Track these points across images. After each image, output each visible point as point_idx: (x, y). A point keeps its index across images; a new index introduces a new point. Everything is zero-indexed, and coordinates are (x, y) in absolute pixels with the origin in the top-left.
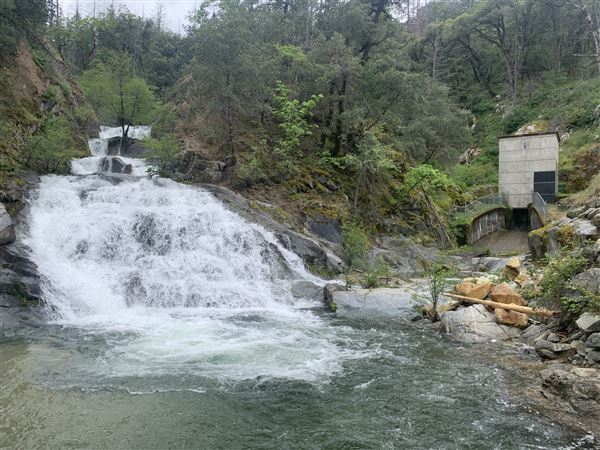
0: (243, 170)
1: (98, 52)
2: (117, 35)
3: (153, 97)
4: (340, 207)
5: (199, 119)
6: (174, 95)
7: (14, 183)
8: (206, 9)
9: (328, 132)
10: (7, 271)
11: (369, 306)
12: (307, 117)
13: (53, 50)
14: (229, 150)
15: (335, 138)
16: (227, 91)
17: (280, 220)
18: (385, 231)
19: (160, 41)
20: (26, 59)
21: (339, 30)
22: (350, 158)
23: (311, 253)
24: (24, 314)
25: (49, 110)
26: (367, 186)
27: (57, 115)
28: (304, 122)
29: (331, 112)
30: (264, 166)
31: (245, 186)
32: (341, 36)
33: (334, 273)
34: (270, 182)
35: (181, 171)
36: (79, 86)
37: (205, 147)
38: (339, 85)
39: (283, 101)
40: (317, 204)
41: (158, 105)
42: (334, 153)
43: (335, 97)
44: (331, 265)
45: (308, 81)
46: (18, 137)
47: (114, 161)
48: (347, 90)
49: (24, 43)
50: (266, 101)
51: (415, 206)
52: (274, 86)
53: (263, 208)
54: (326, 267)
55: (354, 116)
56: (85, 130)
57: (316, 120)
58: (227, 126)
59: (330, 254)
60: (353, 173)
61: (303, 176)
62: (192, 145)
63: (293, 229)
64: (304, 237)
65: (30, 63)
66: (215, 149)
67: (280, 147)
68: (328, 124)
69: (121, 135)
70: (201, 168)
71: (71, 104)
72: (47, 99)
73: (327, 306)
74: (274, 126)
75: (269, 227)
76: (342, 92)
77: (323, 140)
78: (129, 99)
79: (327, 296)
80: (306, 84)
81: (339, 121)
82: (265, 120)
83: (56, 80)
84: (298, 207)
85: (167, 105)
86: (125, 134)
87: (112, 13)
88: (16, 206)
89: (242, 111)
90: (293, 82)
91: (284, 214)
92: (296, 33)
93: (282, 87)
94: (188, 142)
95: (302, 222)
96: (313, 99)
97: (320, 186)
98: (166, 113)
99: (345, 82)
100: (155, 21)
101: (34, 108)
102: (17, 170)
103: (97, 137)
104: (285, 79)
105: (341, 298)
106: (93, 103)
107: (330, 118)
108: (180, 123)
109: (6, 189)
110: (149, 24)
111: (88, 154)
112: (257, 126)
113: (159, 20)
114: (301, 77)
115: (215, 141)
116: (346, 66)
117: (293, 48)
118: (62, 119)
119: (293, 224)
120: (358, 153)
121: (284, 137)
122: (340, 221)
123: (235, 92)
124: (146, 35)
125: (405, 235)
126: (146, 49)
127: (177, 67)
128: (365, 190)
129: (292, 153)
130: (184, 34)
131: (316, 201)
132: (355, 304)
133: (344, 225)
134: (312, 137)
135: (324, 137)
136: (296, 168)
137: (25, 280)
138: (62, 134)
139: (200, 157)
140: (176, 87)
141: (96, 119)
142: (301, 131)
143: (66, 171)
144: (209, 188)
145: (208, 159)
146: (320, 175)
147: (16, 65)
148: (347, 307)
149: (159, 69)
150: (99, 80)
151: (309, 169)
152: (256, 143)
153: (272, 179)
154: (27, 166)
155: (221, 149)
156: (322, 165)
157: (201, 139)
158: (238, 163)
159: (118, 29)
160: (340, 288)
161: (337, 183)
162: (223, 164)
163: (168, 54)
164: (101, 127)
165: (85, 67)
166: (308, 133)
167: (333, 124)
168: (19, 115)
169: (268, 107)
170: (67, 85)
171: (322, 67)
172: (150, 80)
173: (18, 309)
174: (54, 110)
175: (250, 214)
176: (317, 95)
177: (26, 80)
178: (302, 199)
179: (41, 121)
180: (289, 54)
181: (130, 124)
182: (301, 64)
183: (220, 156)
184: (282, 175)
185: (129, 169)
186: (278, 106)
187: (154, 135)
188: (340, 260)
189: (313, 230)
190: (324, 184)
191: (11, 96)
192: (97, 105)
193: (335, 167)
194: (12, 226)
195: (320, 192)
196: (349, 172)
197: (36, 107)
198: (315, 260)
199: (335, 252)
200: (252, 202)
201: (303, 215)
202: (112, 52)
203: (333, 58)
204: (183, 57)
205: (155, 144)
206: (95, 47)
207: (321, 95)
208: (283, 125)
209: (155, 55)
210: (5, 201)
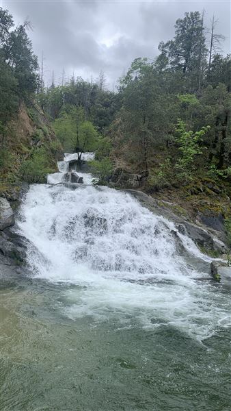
0: (153, 180)
1: (64, 107)
2: (76, 95)
3: (97, 134)
4: (223, 205)
5: (125, 148)
6: (110, 132)
7: (15, 189)
8: (131, 75)
9: (214, 152)
10: (10, 243)
12: (199, 143)
13: (39, 108)
14: (144, 167)
15: (220, 156)
16: (143, 128)
17: (179, 214)
19: (101, 97)
20: (23, 115)
21: (223, 81)
22: (230, 170)
23: (202, 238)
24: (19, 270)
25: (35, 144)
27: (40, 147)
28: (197, 145)
29: (217, 138)
30: (168, 176)
31: (154, 190)
32: (224, 85)
33: (217, 253)
34: (172, 188)
35: (113, 181)
36: (53, 129)
37: (128, 165)
38: (223, 119)
39: (182, 132)
40: (206, 203)
41: (100, 139)
42: (219, 166)
43: (220, 127)
44: (217, 247)
45: (200, 118)
46: (18, 161)
47: (73, 175)
48: (228, 122)
49: (23, 105)
50: (170, 133)
52: (176, 122)
53: (167, 205)
54: (213, 249)
56: (57, 155)
57: (205, 144)
58: (143, 150)
59: (215, 239)
61: (196, 183)
62: (120, 164)
63: (188, 220)
64: (195, 226)
65: (25, 117)
66: (135, 166)
67: (179, 163)
68: (214, 147)
70: (126, 179)
71: (48, 140)
72: (35, 138)
73: (214, 278)
74: (175, 149)
75: (170, 218)
76: (225, 123)
77: (211, 158)
78: (82, 135)
79: (213, 270)
80: (198, 119)
81: (222, 144)
82: (169, 145)
83: (40, 126)
84: (192, 205)
85: (105, 139)
86: (79, 158)
87: (73, 83)
88: (15, 203)
89: (154, 140)
90: (189, 119)
91: (181, 210)
92: (192, 86)
93: (181, 123)
94: (118, 162)
95: (194, 216)
96: (204, 129)
97: (208, 190)
98: (104, 143)
99: (227, 117)
100: (99, 85)
101: (27, 143)
102: (17, 181)
103: (62, 160)
104: (183, 117)
105: (224, 272)
106: (60, 138)
107: (216, 142)
108: (113, 150)
109: (11, 193)
110: (95, 87)
111: (57, 171)
112: (163, 150)
113: (101, 84)
114: (195, 115)
115: (135, 161)
116: (228, 105)
117: (189, 96)
118: (43, 150)
119: (188, 218)
121: (182, 156)
122: (223, 215)
123: (149, 128)
124: (93, 94)
126: (93, 103)
127: (112, 113)
129: (187, 167)
130: (116, 92)
131: (205, 201)
133: (227, 218)
134: (202, 155)
135: (211, 155)
136: (190, 178)
137: (20, 249)
138: (42, 159)
139: (125, 172)
140: (112, 126)
141: (62, 149)
142: (194, 152)
143: (45, 182)
144: (130, 192)
145: (130, 173)
146: (208, 182)
147: (18, 118)
148: (228, 278)
149: (101, 115)
150: (65, 125)
151: (199, 178)
152: (163, 161)
153: (173, 185)
154: (22, 179)
155: (139, 166)
156: (210, 175)
157: (125, 160)
158: (150, 175)
159: (76, 92)
160: (223, 265)
161: (221, 188)
162: (140, 176)
163: (106, 105)
164: (65, 154)
165: (56, 116)
166: (199, 153)
167: (218, 146)
168: (19, 148)
169: (171, 137)
170: (46, 128)
171: (210, 107)
172: (95, 123)
173: (14, 266)
174: (38, 144)
175: (156, 209)
176: (206, 126)
177: (23, 127)
178: (195, 200)
179: (31, 151)
180: (187, 100)
181: (83, 152)
182: (195, 106)
183: (138, 171)
184: (180, 183)
185: (81, 180)
186: (178, 136)
187: (97, 158)
188: (223, 244)
189: (204, 221)
190: (211, 189)
191: (15, 137)
192: (63, 140)
193: (220, 177)
194: (13, 216)
195: (208, 194)
197: (28, 143)
198: (204, 243)
199: (219, 238)
200: (159, 201)
201: (196, 211)
202: (72, 106)
203: (218, 101)
204: (116, 107)
205: (98, 164)
206: (62, 104)
207: (209, 127)
208: (182, 148)
209: (98, 106)
210: (10, 200)
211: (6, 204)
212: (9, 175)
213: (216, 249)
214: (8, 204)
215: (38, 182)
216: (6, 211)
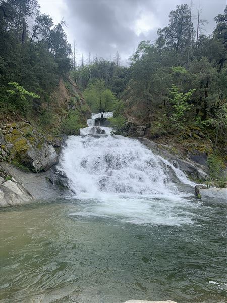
0: (154, 130)
1: (91, 80)
2: (99, 71)
3: (114, 98)
4: (207, 146)
5: (134, 107)
7: (58, 140)
8: (139, 53)
9: (200, 107)
10: (56, 175)
11: (219, 197)
12: (188, 101)
13: (73, 82)
14: (148, 120)
15: (204, 110)
16: (146, 92)
17: (173, 154)
19: (117, 71)
20: (62, 87)
21: (206, 55)
22: (211, 120)
23: (189, 170)
24: (62, 193)
25: (71, 108)
26: (223, 135)
27: (74, 110)
28: (186, 103)
29: (201, 98)
30: (165, 127)
31: (155, 137)
32: (206, 58)
33: (203, 181)
34: (168, 135)
35: (125, 132)
36: (83, 96)
37: (137, 120)
38: (205, 83)
39: (175, 94)
40: (194, 145)
41: (117, 102)
42: (204, 118)
43: (203, 89)
44: (201, 176)
46: (59, 120)
47: (98, 129)
48: (209, 85)
49: (61, 80)
50: (166, 95)
52: (170, 87)
53: (165, 148)
54: (198, 177)
55: (213, 98)
56: (86, 115)
57: (193, 102)
58: (147, 109)
59: (200, 171)
60: (214, 128)
61: (186, 131)
62: (131, 119)
63: (180, 158)
64: (186, 162)
65: (64, 88)
66: (141, 120)
67: (173, 117)
68: (200, 104)
69: (100, 117)
70: (134, 130)
71: (80, 104)
72: (71, 103)
73: (196, 196)
74: (170, 107)
75: (167, 157)
76: (207, 86)
77: (197, 112)
78: (104, 100)
79: (197, 191)
80: (186, 84)
82: (166, 104)
83: (74, 94)
84: (183, 147)
85: (120, 101)
86: (102, 116)
87: (97, 62)
88: (58, 148)
89: (154, 101)
90: (180, 84)
91: (175, 151)
92: (183, 60)
93: (174, 87)
94: (129, 118)
95: (185, 155)
96: (190, 92)
97: (195, 135)
98: (120, 105)
99: (208, 81)
100: (116, 62)
102: (59, 134)
103: (91, 118)
104: (176, 83)
105: (204, 192)
106: (88, 103)
107: (201, 100)
108: (126, 109)
109: (55, 142)
110: (113, 64)
111: (87, 126)
112: (162, 108)
113: (117, 61)
114: (185, 81)
115: (141, 117)
116: (209, 73)
117: (180, 67)
118: (76, 112)
119: (180, 156)
120: (217, 117)
121: (175, 111)
122: (207, 154)
123: (150, 93)
124: (111, 69)
126: (111, 76)
127: (125, 82)
128: (222, 137)
129: (180, 120)
130: (128, 66)
131: (193, 144)
132: (211, 196)
133: (209, 155)
135: (198, 110)
136: (182, 127)
137: (62, 179)
138: (76, 118)
139: (134, 125)
141: (90, 110)
142: (184, 108)
143: (78, 134)
144: (138, 139)
145: (138, 125)
146: (195, 130)
147: (59, 90)
148: (207, 197)
149: (117, 84)
150: (91, 93)
151: (189, 127)
152: (161, 116)
153: (169, 133)
154: (63, 132)
155: (144, 120)
156: (197, 125)
157: (135, 116)
158: (152, 126)
159: (99, 68)
160: (203, 188)
161: (205, 134)
162: (145, 127)
163: (121, 77)
164: (92, 114)
165: (86, 87)
166: (189, 109)
167: (203, 103)
168: (60, 111)
169: (167, 98)
170: (78, 96)
171: (195, 75)
172: (113, 90)
173: (59, 190)
174: (73, 108)
175: (156, 150)
176: (192, 89)
177: (62, 96)
178: (186, 143)
179: (68, 113)
180: (178, 71)
181: (104, 112)
182: (185, 75)
183: (143, 123)
184: (175, 131)
185: (104, 131)
186: (172, 97)
187: (114, 116)
188: (206, 174)
189: (192, 158)
190: (198, 135)
191: (57, 103)
192: (90, 104)
193: (204, 125)
194: (57, 157)
195: (195, 139)
196: (211, 127)
197: (66, 107)
198: (192, 174)
199: (203, 170)
200: (159, 145)
201: (186, 151)
202: (97, 79)
203: (202, 70)
205: (115, 120)
206: (90, 77)
207: (194, 89)
208: (175, 106)
209: (115, 78)
210: (55, 147)
211: (52, 150)
212: (54, 130)
214: (54, 149)
215: (74, 134)
216: (52, 154)
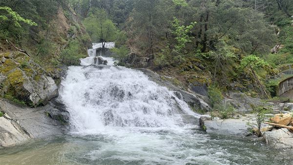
0: (158, 61)
1: (91, 9)
3: (115, 29)
4: (206, 78)
5: (137, 39)
6: (125, 27)
7: (57, 70)
9: (199, 40)
10: (56, 109)
11: (223, 128)
12: (189, 34)
13: (72, 10)
14: (151, 52)
15: (204, 43)
16: (150, 24)
17: (176, 85)
18: (231, 90)
19: (118, 2)
20: (61, 15)
22: (211, 53)
23: (192, 101)
24: (63, 129)
25: (71, 37)
26: (220, 66)
27: (74, 39)
28: (187, 36)
29: (201, 30)
30: (168, 58)
31: (158, 69)
33: (204, 111)
34: (171, 66)
35: (128, 63)
36: (83, 25)
37: (140, 51)
38: (205, 17)
39: (176, 26)
40: (195, 76)
41: (118, 32)
42: (203, 51)
43: (203, 23)
44: (203, 107)
45: (189, 16)
46: (59, 50)
47: (99, 59)
48: (209, 19)
49: (61, 8)
50: (168, 27)
51: (247, 76)
52: (172, 19)
53: (168, 79)
54: (200, 108)
55: (213, 31)
56: (87, 44)
57: (193, 35)
58: (150, 40)
59: (202, 102)
60: (213, 60)
61: (187, 63)
62: (134, 50)
63: (182, 89)
64: (188, 93)
65: (63, 17)
66: (144, 52)
67: (175, 49)
68: (199, 36)
70: (138, 61)
71: (80, 34)
72: (70, 32)
73: (202, 128)
74: (172, 39)
75: (170, 88)
76: (207, 20)
77: (197, 44)
78: (105, 30)
79: (201, 123)
80: (188, 17)
81: (205, 35)
82: (168, 36)
83: (74, 23)
84: (185, 78)
85: (121, 32)
86: (103, 46)
88: (58, 80)
89: (157, 33)
90: (181, 17)
91: (178, 82)
93: (176, 20)
94: (132, 48)
95: (187, 86)
96: (192, 24)
97: (196, 67)
98: (121, 35)
99: (208, 15)
101: (65, 36)
102: (59, 64)
103: (91, 48)
104: (177, 16)
105: (208, 124)
106: (89, 32)
107: (200, 33)
108: (128, 40)
109: (54, 73)
111: (88, 56)
112: (164, 39)
114: (186, 14)
115: (144, 48)
116: (208, 7)
118: (76, 41)
119: (182, 87)
120: (216, 50)
121: (177, 44)
122: (207, 85)
123: (153, 24)
125: (241, 92)
126: (112, 6)
127: (126, 13)
128: (220, 69)
129: (181, 52)
131: (194, 75)
132: (216, 127)
133: (209, 86)
134: (191, 43)
135: (197, 43)
136: (184, 59)
137: (63, 113)
138: (77, 48)
139: (137, 56)
140: (126, 23)
141: (91, 40)
142: (186, 40)
143: (77, 63)
144: (141, 70)
145: (141, 56)
146: (196, 62)
147: (57, 18)
148: (212, 129)
149: (118, 15)
150: (92, 22)
151: (190, 59)
152: (164, 48)
153: (172, 65)
154: (62, 62)
155: (147, 51)
156: (197, 57)
157: (137, 47)
158: (155, 58)
160: (208, 119)
161: (205, 66)
162: (148, 58)
163: (122, 8)
164: (93, 44)
165: (85, 16)
166: (189, 41)
167: (202, 36)
168: (59, 40)
169: (170, 30)
170: (78, 25)
171: (196, 9)
172: (114, 21)
173: (60, 126)
174: (73, 37)
175: (161, 82)
176: (193, 22)
177: (62, 25)
178: (187, 74)
179: (68, 42)
180: (179, 3)
181: (106, 42)
182: (185, 8)
183: (146, 55)
184: (177, 63)
185: (105, 62)
186: (174, 29)
187: (116, 46)
188: (207, 105)
189: (193, 89)
190: (198, 66)
191: (56, 32)
192: (91, 33)
193: (204, 58)
194: (57, 89)
195: (196, 70)
196: (211, 60)
198: (194, 104)
199: (204, 101)
200: (162, 76)
201: (188, 82)
202: (97, 9)
203: (202, 4)
204: (128, 9)
205: (117, 50)
206: (89, 7)
207: (195, 22)
208: (177, 38)
209: (115, 9)
210: (54, 78)
211: (51, 82)
212: (53, 60)
213: (202, 109)
214: (53, 81)
215: (74, 64)
216: (52, 86)
